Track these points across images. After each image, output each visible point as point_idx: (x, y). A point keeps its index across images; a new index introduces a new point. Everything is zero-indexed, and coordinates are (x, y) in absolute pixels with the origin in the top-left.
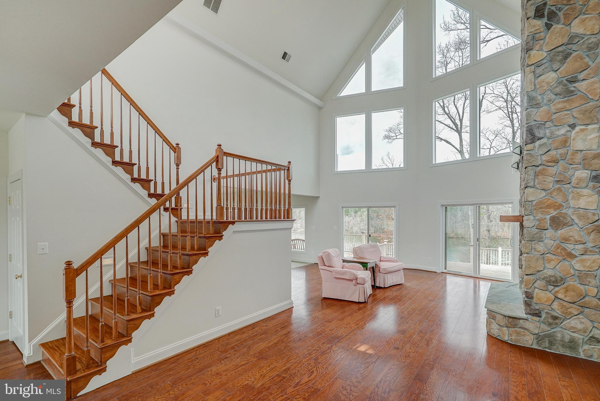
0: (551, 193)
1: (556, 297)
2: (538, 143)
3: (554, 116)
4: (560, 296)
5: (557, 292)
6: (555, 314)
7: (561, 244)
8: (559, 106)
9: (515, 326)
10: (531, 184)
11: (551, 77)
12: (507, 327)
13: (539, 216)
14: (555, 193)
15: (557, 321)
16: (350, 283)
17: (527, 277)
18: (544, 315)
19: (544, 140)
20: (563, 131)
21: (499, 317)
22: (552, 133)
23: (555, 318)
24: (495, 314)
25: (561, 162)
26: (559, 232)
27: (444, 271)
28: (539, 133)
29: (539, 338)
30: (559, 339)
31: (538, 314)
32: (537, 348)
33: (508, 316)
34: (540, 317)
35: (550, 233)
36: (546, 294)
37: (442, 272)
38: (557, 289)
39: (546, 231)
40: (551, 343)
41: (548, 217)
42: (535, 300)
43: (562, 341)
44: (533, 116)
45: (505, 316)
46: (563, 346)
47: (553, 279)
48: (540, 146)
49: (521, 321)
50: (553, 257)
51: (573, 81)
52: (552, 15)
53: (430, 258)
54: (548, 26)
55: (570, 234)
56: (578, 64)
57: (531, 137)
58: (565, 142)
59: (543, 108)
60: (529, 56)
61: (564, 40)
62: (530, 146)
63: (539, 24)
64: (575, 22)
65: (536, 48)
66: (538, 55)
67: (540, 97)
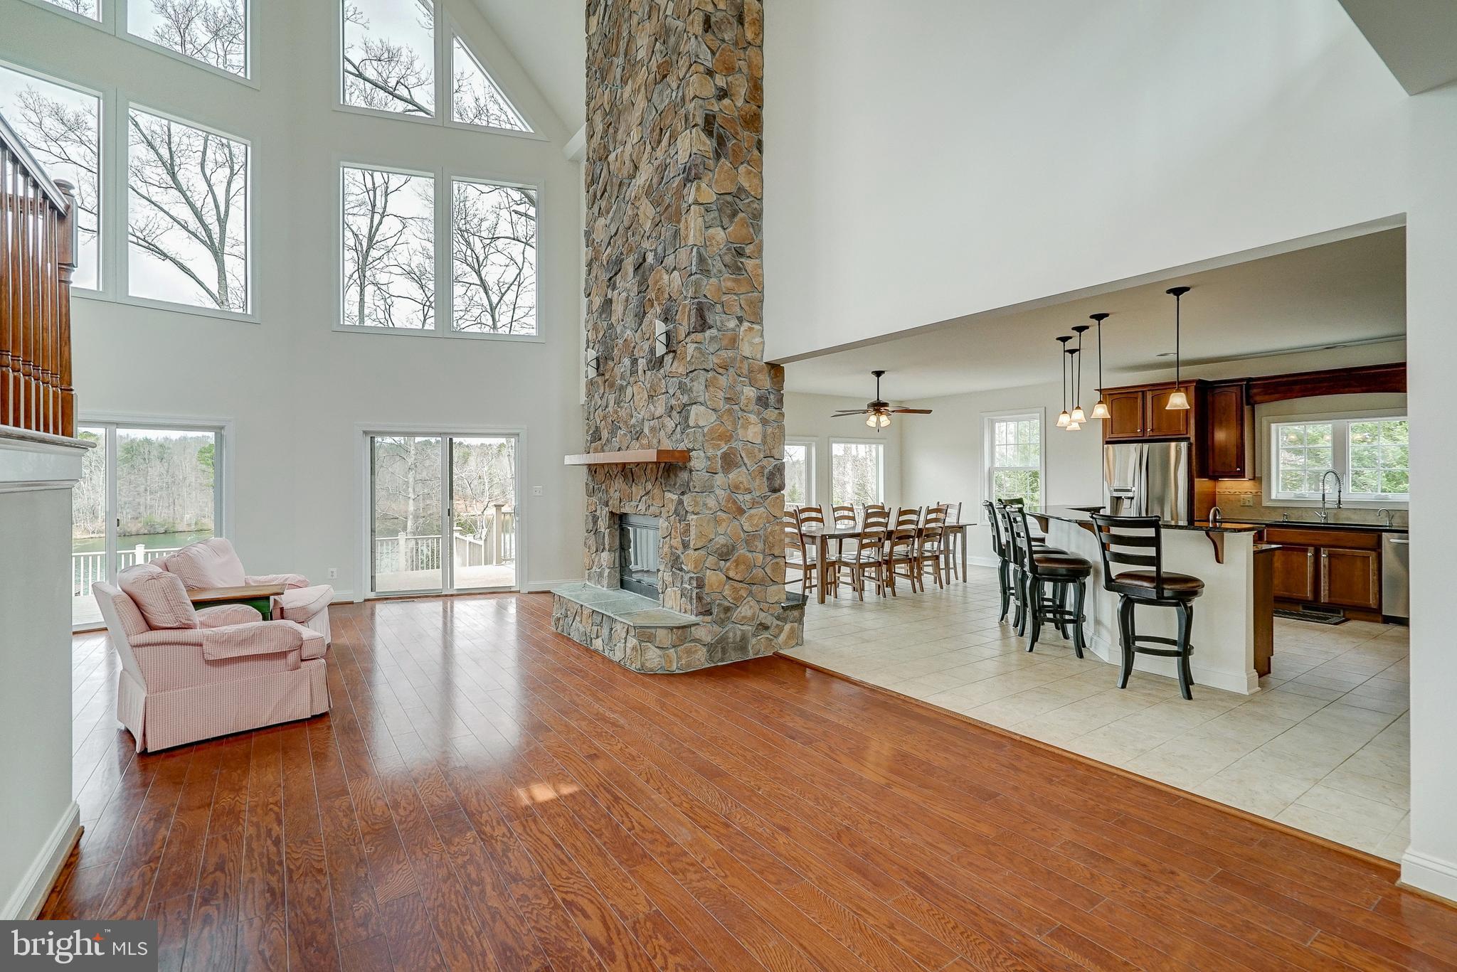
0: (721, 417)
1: (728, 578)
2: (708, 333)
3: (725, 298)
4: (731, 574)
5: (728, 569)
6: (726, 604)
7: (732, 494)
8: (729, 284)
9: (683, 641)
10: (701, 399)
11: (719, 234)
12: (674, 647)
13: (710, 452)
14: (725, 417)
15: (729, 614)
17: (697, 552)
18: (715, 611)
19: (713, 332)
20: (732, 324)
21: (661, 634)
22: (722, 322)
23: (727, 610)
24: (653, 631)
25: (731, 370)
26: (730, 476)
27: (372, 595)
28: (711, 318)
29: (711, 648)
30: (731, 640)
31: (709, 613)
32: (709, 666)
33: (678, 628)
34: (711, 614)
35: (720, 479)
36: (717, 575)
37: (365, 600)
38: (728, 564)
39: (716, 476)
40: (724, 651)
41: (719, 453)
42: (707, 589)
43: (734, 642)
44: (703, 288)
45: (672, 629)
46: (735, 649)
47: (725, 550)
48: (712, 338)
49: (693, 629)
50: (724, 515)
51: (740, 253)
52: (721, 142)
53: (334, 570)
54: (718, 156)
55: (740, 479)
56: (744, 231)
57: (701, 322)
58: (733, 342)
59: (713, 280)
60: (698, 189)
61: (734, 189)
62: (699, 336)
63: (708, 144)
64: (742, 169)
65: (706, 180)
66: (708, 194)
67: (710, 261)
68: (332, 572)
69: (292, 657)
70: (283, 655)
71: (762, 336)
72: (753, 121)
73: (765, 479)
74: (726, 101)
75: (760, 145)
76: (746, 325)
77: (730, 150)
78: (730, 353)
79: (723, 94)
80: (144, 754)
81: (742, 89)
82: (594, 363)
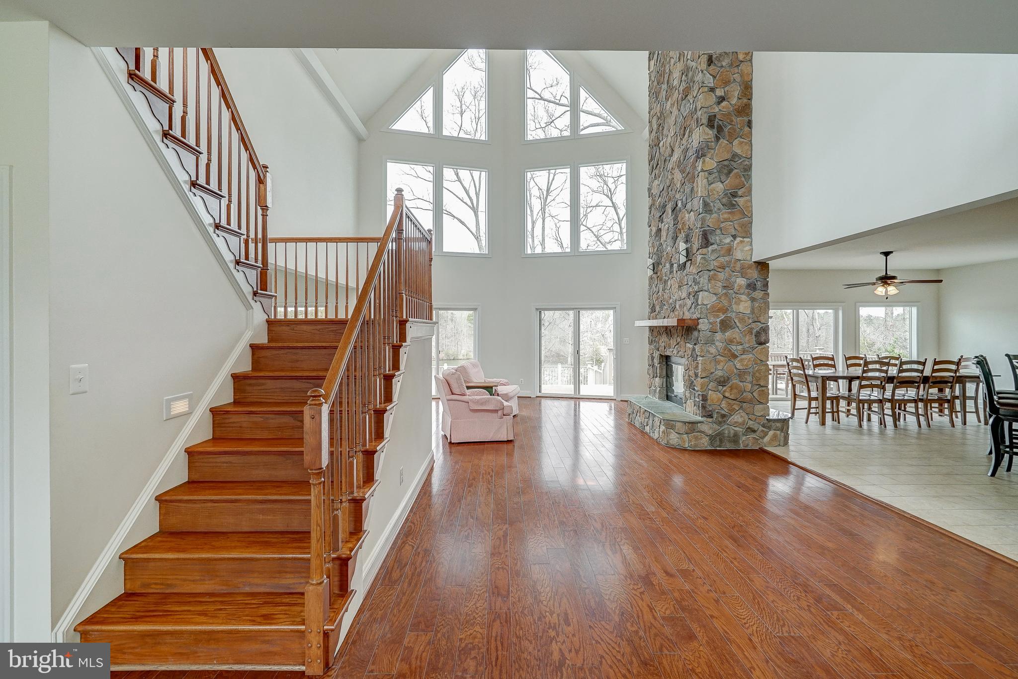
0: (720, 298)
1: (724, 397)
2: (710, 248)
3: (722, 225)
4: (727, 394)
5: (725, 391)
6: (723, 412)
7: (728, 346)
8: (726, 216)
9: (692, 431)
10: (706, 288)
11: (719, 186)
12: (686, 433)
13: (712, 320)
14: (723, 298)
15: (725, 419)
16: (495, 415)
17: (703, 380)
18: (715, 416)
19: (715, 246)
20: (728, 240)
21: (678, 425)
22: (720, 240)
23: (723, 416)
24: (674, 423)
25: (727, 269)
26: (726, 334)
27: (539, 394)
28: (712, 239)
29: (712, 438)
30: (726, 435)
31: (711, 416)
32: (710, 448)
33: (687, 422)
34: (712, 417)
35: (718, 336)
36: (716, 394)
37: (537, 397)
38: (725, 388)
39: (716, 334)
40: (721, 441)
41: (718, 320)
42: (709, 402)
43: (729, 437)
44: (707, 221)
45: (685, 423)
46: (730, 441)
47: (722, 379)
48: (713, 251)
49: (699, 425)
50: (722, 359)
51: (734, 195)
52: (720, 129)
53: (522, 380)
54: (717, 138)
55: (734, 336)
56: (737, 181)
57: (706, 242)
58: (729, 251)
59: (714, 215)
60: (704, 162)
61: (729, 156)
62: (704, 251)
63: (711, 133)
64: (736, 142)
65: (709, 155)
66: (710, 163)
67: (712, 204)
68: (522, 381)
69: (500, 413)
70: (496, 411)
71: (751, 245)
72: (745, 110)
73: (753, 336)
74: (724, 104)
75: (749, 124)
76: (738, 239)
77: (727, 133)
78: (727, 258)
79: (722, 99)
80: (450, 443)
81: (735, 91)
82: (651, 267)
